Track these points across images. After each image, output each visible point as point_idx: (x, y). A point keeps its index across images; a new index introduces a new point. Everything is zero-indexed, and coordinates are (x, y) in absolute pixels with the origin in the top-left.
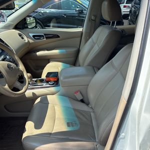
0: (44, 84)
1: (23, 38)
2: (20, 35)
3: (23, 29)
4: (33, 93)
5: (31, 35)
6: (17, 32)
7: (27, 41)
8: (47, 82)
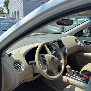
0: (78, 77)
1: (77, 42)
2: (76, 40)
3: (79, 36)
4: (68, 80)
5: (84, 41)
6: (75, 38)
7: (79, 44)
8: (81, 76)
